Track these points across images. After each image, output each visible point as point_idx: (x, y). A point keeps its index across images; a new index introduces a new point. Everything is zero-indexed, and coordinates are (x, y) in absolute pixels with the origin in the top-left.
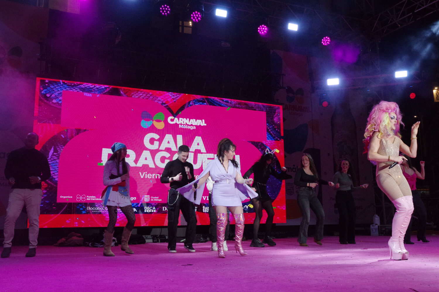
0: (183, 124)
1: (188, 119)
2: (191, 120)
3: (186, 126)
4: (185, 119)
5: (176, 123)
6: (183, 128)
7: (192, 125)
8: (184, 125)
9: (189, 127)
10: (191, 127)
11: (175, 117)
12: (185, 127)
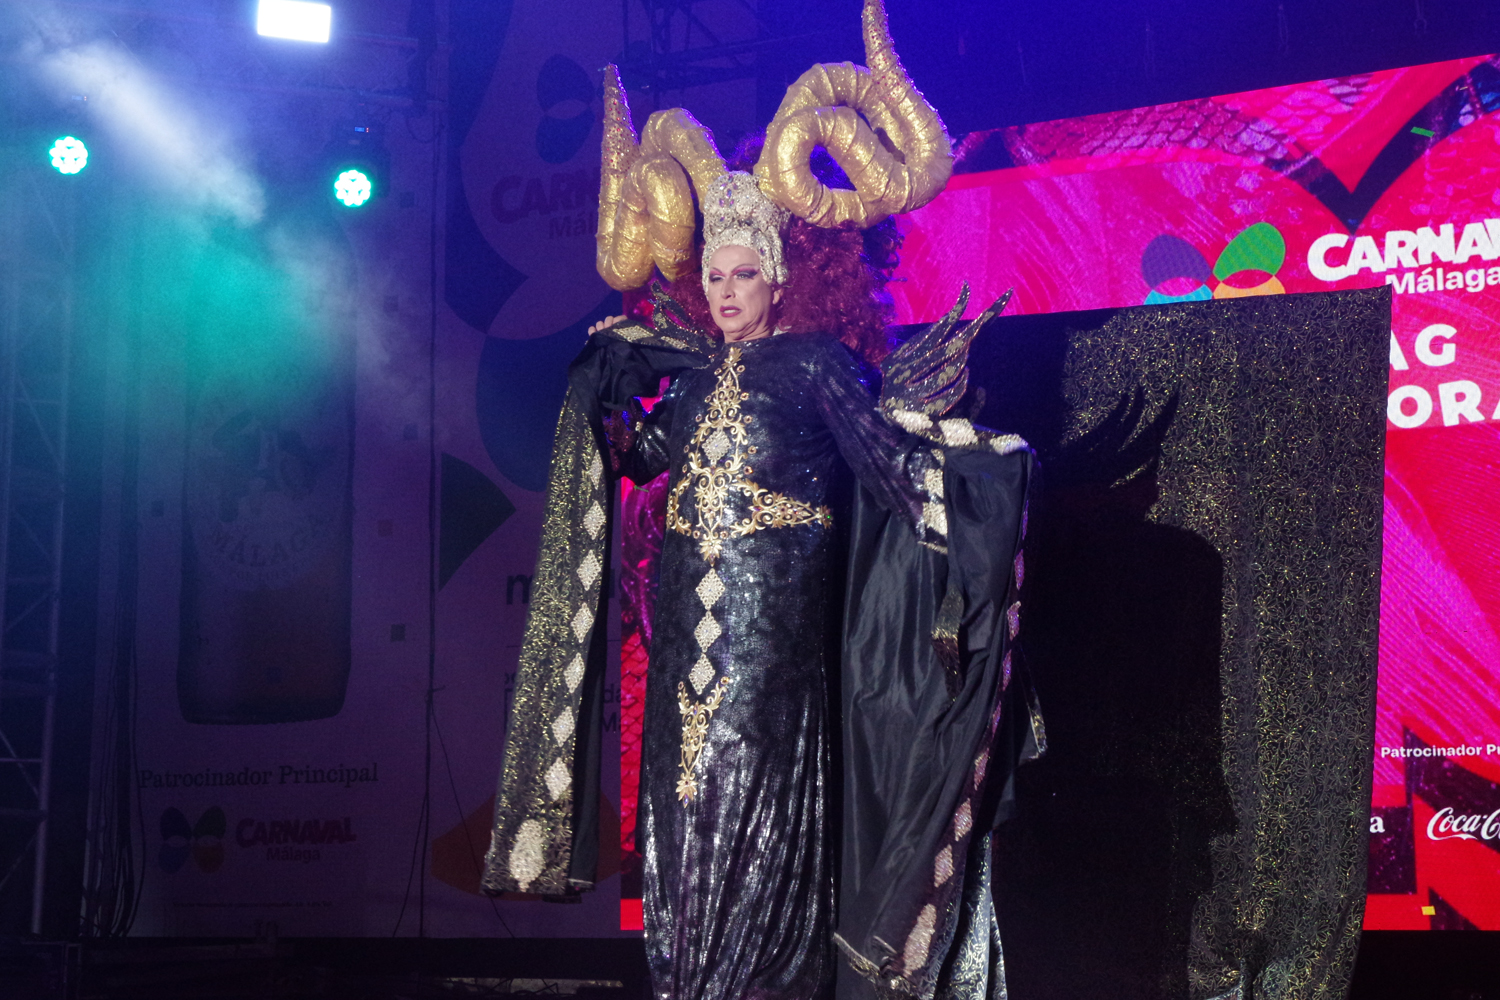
0: (1410, 270)
1: (1448, 229)
2: (1472, 230)
3: (1433, 274)
4: (1425, 232)
5: (1365, 272)
6: (1411, 290)
7: (1475, 262)
8: (1418, 271)
9: (1457, 280)
10: (1475, 278)
11: (1354, 232)
12: (1428, 284)
